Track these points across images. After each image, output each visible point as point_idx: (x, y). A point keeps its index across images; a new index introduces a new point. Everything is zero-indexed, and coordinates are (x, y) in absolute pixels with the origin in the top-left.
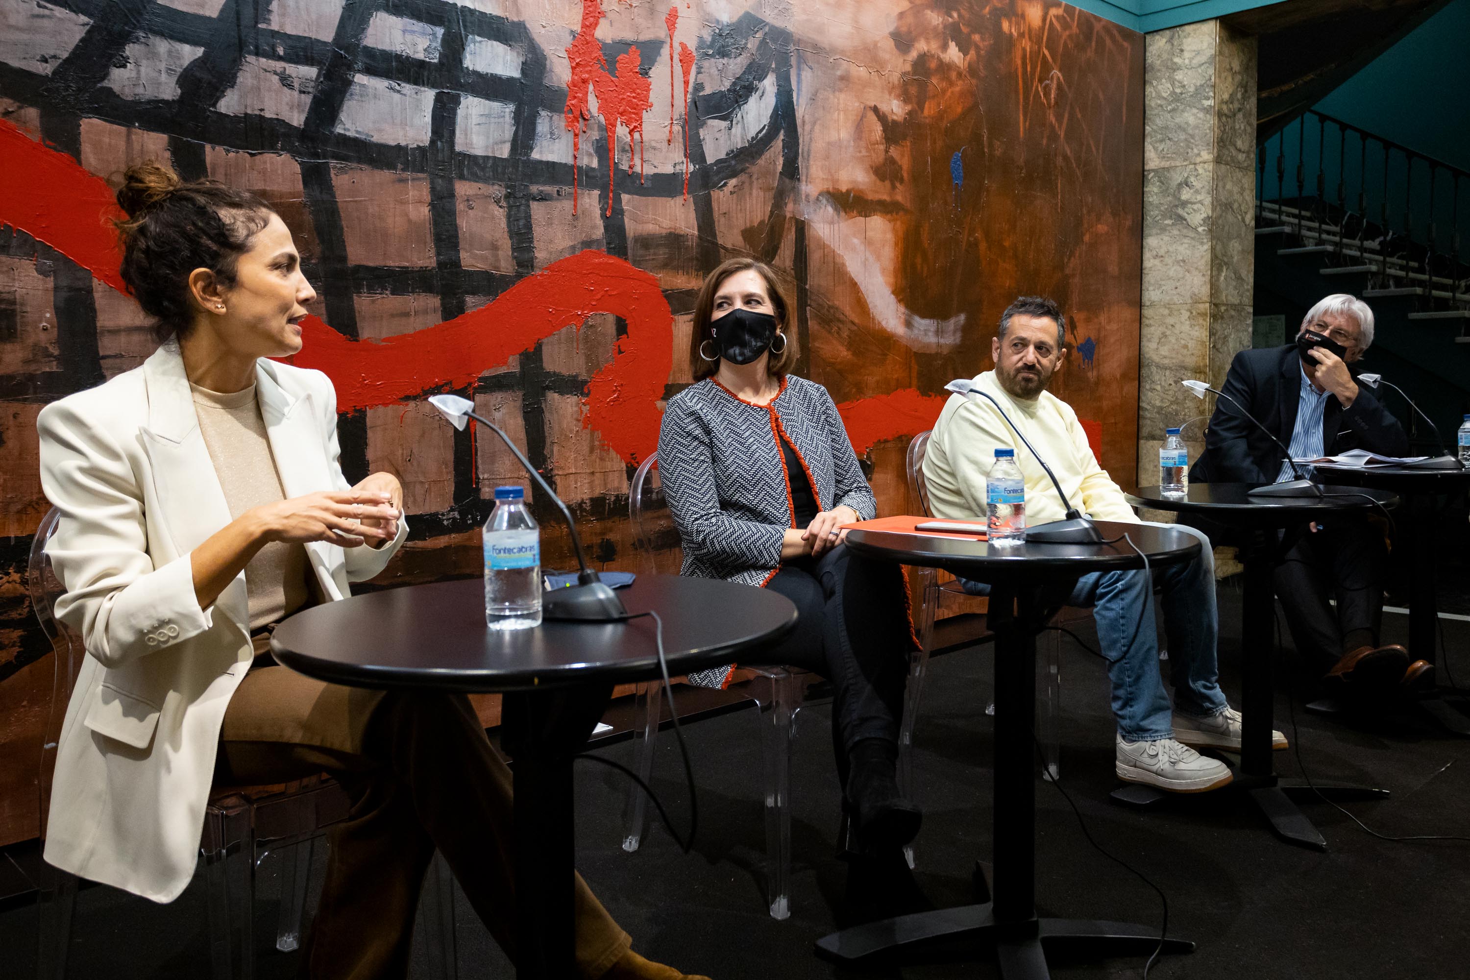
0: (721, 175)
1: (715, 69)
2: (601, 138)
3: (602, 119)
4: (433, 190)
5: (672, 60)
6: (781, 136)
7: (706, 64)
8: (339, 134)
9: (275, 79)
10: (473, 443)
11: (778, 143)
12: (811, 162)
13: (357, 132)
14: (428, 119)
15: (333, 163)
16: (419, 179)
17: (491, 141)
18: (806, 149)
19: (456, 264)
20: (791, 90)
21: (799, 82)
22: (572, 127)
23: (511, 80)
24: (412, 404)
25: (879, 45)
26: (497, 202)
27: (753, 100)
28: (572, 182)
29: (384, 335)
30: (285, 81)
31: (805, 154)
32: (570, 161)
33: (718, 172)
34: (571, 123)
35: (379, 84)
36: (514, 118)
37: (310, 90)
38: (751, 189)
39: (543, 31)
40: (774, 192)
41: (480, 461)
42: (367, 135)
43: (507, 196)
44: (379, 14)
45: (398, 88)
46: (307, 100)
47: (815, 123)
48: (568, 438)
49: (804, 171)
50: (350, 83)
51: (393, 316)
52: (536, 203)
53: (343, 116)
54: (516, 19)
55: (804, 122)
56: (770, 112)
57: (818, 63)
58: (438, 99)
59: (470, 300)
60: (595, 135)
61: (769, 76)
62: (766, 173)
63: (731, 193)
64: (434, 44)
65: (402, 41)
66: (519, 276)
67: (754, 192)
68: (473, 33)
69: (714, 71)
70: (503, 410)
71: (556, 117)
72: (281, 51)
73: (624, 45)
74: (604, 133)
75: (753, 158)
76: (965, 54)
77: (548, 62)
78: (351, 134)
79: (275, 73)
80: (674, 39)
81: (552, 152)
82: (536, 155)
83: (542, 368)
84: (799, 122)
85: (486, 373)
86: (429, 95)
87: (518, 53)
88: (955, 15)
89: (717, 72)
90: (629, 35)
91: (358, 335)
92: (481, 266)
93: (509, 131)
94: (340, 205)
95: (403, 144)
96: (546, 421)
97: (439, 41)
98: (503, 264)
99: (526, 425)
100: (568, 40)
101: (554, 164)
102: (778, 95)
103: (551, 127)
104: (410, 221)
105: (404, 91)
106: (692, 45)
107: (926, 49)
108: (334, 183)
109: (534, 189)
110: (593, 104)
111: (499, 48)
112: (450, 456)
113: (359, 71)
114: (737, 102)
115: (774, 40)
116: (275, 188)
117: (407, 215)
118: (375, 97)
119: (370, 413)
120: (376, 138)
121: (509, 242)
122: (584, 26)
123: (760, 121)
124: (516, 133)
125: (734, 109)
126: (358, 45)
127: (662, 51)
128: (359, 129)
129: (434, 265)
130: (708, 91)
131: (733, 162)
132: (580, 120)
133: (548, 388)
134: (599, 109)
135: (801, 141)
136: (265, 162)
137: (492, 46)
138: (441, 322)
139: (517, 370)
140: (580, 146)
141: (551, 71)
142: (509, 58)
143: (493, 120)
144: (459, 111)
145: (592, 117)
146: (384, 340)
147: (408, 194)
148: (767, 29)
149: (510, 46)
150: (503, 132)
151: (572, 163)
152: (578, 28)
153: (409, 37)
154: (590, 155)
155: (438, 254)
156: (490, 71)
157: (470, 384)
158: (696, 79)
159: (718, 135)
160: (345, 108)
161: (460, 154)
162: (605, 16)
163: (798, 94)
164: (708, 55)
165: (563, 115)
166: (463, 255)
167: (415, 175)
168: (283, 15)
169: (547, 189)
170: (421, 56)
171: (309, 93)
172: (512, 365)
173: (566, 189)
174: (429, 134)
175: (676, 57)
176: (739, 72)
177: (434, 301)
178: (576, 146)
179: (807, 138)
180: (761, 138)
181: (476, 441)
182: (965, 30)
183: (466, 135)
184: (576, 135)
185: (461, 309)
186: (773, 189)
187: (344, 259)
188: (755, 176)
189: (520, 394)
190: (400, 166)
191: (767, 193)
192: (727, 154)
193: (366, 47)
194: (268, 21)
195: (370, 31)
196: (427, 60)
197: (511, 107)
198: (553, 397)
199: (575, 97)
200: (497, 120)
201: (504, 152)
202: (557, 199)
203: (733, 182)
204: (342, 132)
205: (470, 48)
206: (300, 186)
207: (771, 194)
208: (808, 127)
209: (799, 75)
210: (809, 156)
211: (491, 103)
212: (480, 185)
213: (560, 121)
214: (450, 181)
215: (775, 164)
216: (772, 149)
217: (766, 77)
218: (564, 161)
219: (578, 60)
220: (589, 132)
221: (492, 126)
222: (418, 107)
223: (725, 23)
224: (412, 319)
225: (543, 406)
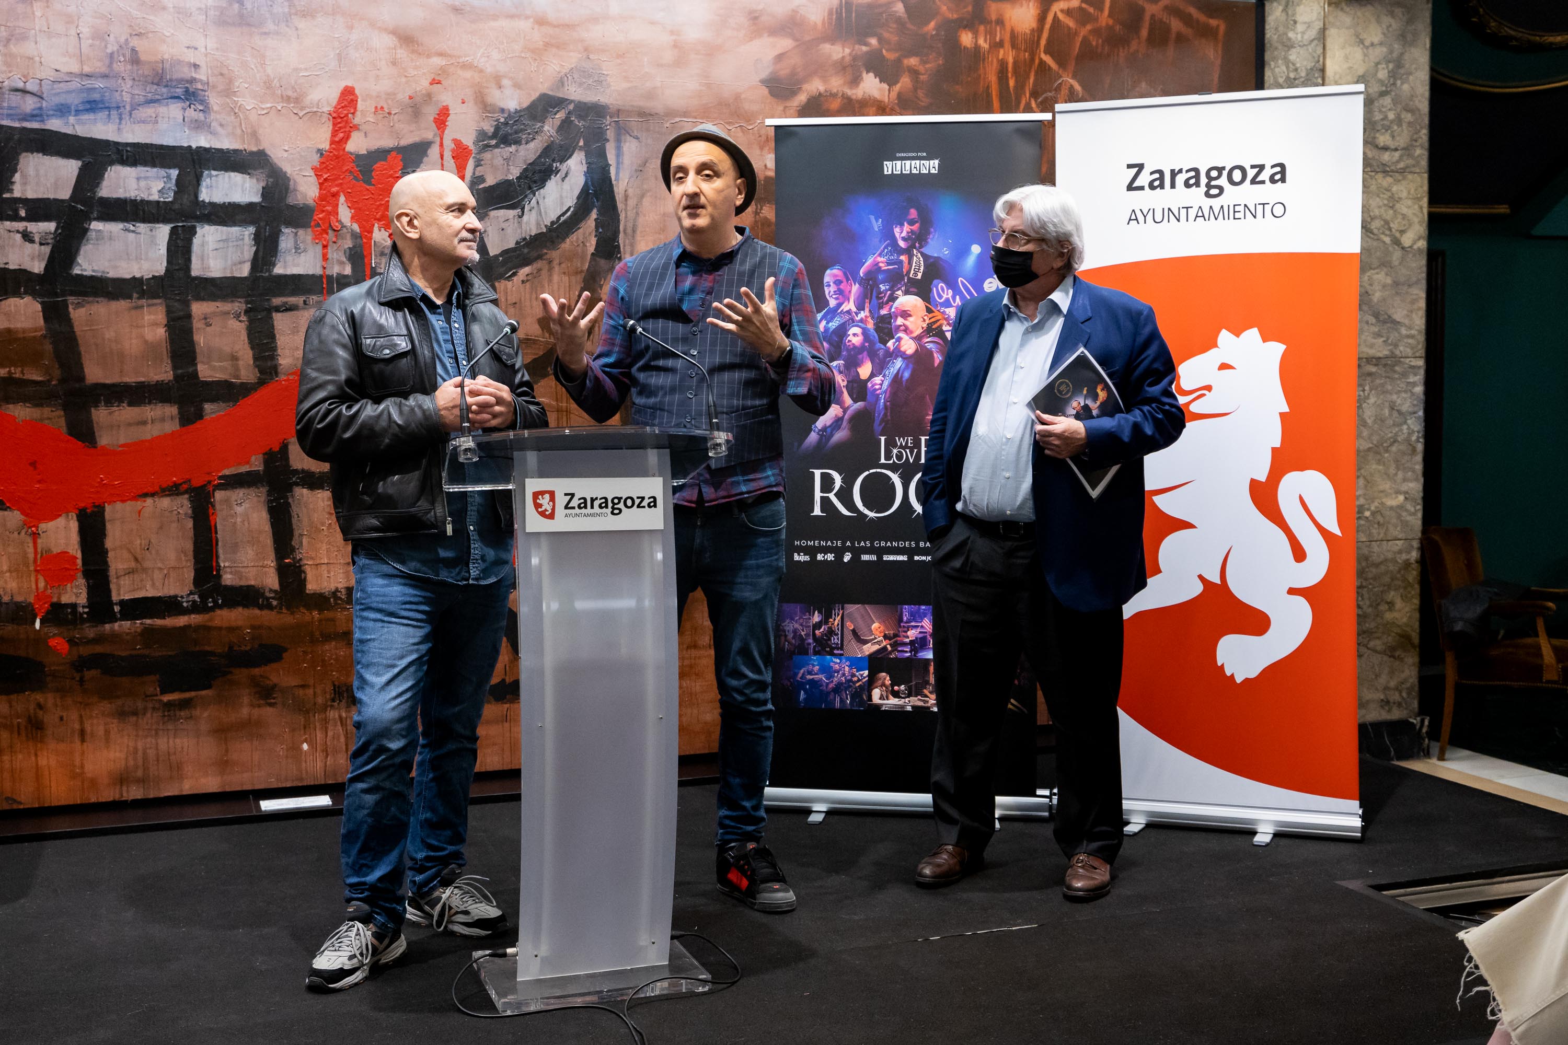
0: (509, 265)
1: (500, 158)
2: (354, 247)
3: (356, 227)
4: (169, 312)
5: (442, 158)
6: (594, 214)
7: (487, 155)
8: (77, 275)
9: (19, 236)
10: (214, 535)
11: (590, 223)
12: (638, 237)
13: (93, 271)
14: (163, 251)
15: (71, 299)
16: (153, 305)
17: (229, 262)
18: (630, 225)
19: (195, 375)
20: (609, 165)
21: (619, 155)
22: (320, 239)
23: (251, 205)
24: (149, 501)
25: (743, 96)
26: (237, 316)
27: (552, 185)
28: (320, 292)
29: (122, 441)
30: (27, 237)
31: (629, 231)
32: (318, 271)
33: (504, 263)
34: (317, 237)
35: (114, 228)
36: (255, 239)
37: (50, 241)
38: (550, 275)
39: (285, 155)
40: (583, 275)
41: (220, 551)
42: (103, 272)
43: (247, 312)
44: (113, 168)
45: (132, 228)
46: (47, 250)
47: (642, 196)
48: (319, 531)
49: (628, 249)
50: (86, 230)
51: (130, 425)
52: (279, 314)
53: (80, 259)
54: (255, 149)
55: (626, 197)
56: (577, 192)
57: (648, 130)
58: (173, 231)
59: (208, 407)
60: (348, 243)
61: (575, 155)
62: (570, 257)
63: (523, 282)
64: (169, 185)
65: (136, 187)
66: (261, 383)
67: (556, 278)
68: (208, 169)
69: (499, 161)
70: (246, 505)
71: (301, 232)
72: (23, 213)
73: (382, 154)
74: (359, 240)
75: (553, 242)
76: (891, 84)
77: (292, 183)
78: (88, 273)
79: (18, 232)
80: (445, 136)
81: (298, 265)
82: (278, 270)
83: (288, 465)
84: (619, 197)
85: (227, 472)
86: (163, 231)
87: (258, 180)
88: (874, 41)
89: (502, 162)
90: (388, 142)
91: (96, 443)
92: (219, 376)
93: (249, 251)
94: (78, 333)
95: (138, 275)
96: (294, 514)
97: (174, 181)
98: (243, 373)
99: (271, 518)
100: (315, 159)
101: (299, 276)
102: (589, 173)
103: (296, 242)
104: (146, 342)
105: (139, 230)
106: (469, 140)
107: (822, 88)
108: (72, 316)
109: (277, 301)
110: (345, 214)
111: (236, 177)
112: (189, 546)
113: (95, 219)
114: (530, 188)
115: (580, 117)
116: (19, 325)
117: (142, 337)
118: (110, 239)
119: (108, 508)
120: (112, 274)
121: (250, 353)
122: (332, 142)
123: (562, 204)
124: (256, 253)
125: (526, 196)
126: (93, 198)
127: (429, 151)
128: (96, 268)
129: (171, 378)
130: (490, 181)
131: (526, 251)
132: (330, 232)
133: (297, 484)
134: (352, 218)
135: (622, 217)
136: (10, 306)
137: (230, 177)
138: (178, 427)
139: (261, 468)
140: (330, 256)
141: (295, 190)
142: (247, 185)
143: (231, 244)
144: (195, 241)
145: (343, 226)
146: (122, 446)
147: (143, 318)
148: (571, 107)
149: (249, 174)
150: (242, 253)
151: (321, 273)
152: (326, 146)
153: (143, 183)
154: (341, 263)
155: (175, 368)
156: (227, 200)
157: (210, 482)
158: (474, 173)
159: (504, 225)
160: (82, 252)
161: (196, 278)
162: (358, 129)
163: (618, 169)
164: (490, 146)
165: (310, 230)
166: (200, 367)
167: (150, 301)
168: (25, 184)
169: (292, 300)
170: (155, 197)
171: (48, 244)
172: (256, 464)
173: (314, 298)
174: (165, 264)
175: (448, 155)
176: (532, 158)
177: (172, 410)
178: (325, 258)
179: (631, 214)
180: (565, 222)
181: (216, 533)
182: (890, 56)
183: (202, 259)
184: (325, 247)
185: (199, 415)
186: (582, 271)
187: (82, 378)
188: (556, 262)
189: (264, 490)
190: (135, 295)
191: (573, 279)
192: (517, 243)
193: (102, 198)
194: (11, 191)
195: (105, 183)
196: (162, 200)
197: (252, 229)
198: (302, 493)
199: (323, 211)
200: (235, 243)
201: (245, 271)
202: (304, 309)
203: (526, 270)
204: (79, 272)
205: (205, 183)
206: (41, 322)
207: (580, 278)
208: (632, 202)
209: (619, 149)
210: (634, 231)
211: (229, 229)
212: (218, 304)
213: (306, 235)
214: (187, 304)
215: (585, 245)
216: (581, 231)
217: (570, 156)
218: (311, 273)
219: (325, 176)
220: (340, 242)
221: (230, 249)
222: (153, 242)
223: (512, 110)
224: (149, 426)
225: (290, 500)
